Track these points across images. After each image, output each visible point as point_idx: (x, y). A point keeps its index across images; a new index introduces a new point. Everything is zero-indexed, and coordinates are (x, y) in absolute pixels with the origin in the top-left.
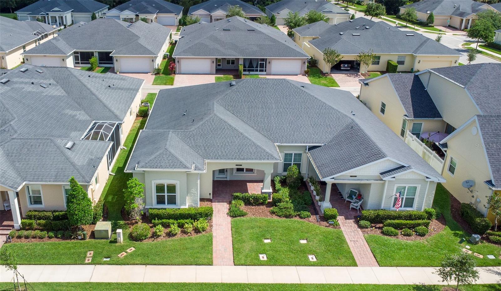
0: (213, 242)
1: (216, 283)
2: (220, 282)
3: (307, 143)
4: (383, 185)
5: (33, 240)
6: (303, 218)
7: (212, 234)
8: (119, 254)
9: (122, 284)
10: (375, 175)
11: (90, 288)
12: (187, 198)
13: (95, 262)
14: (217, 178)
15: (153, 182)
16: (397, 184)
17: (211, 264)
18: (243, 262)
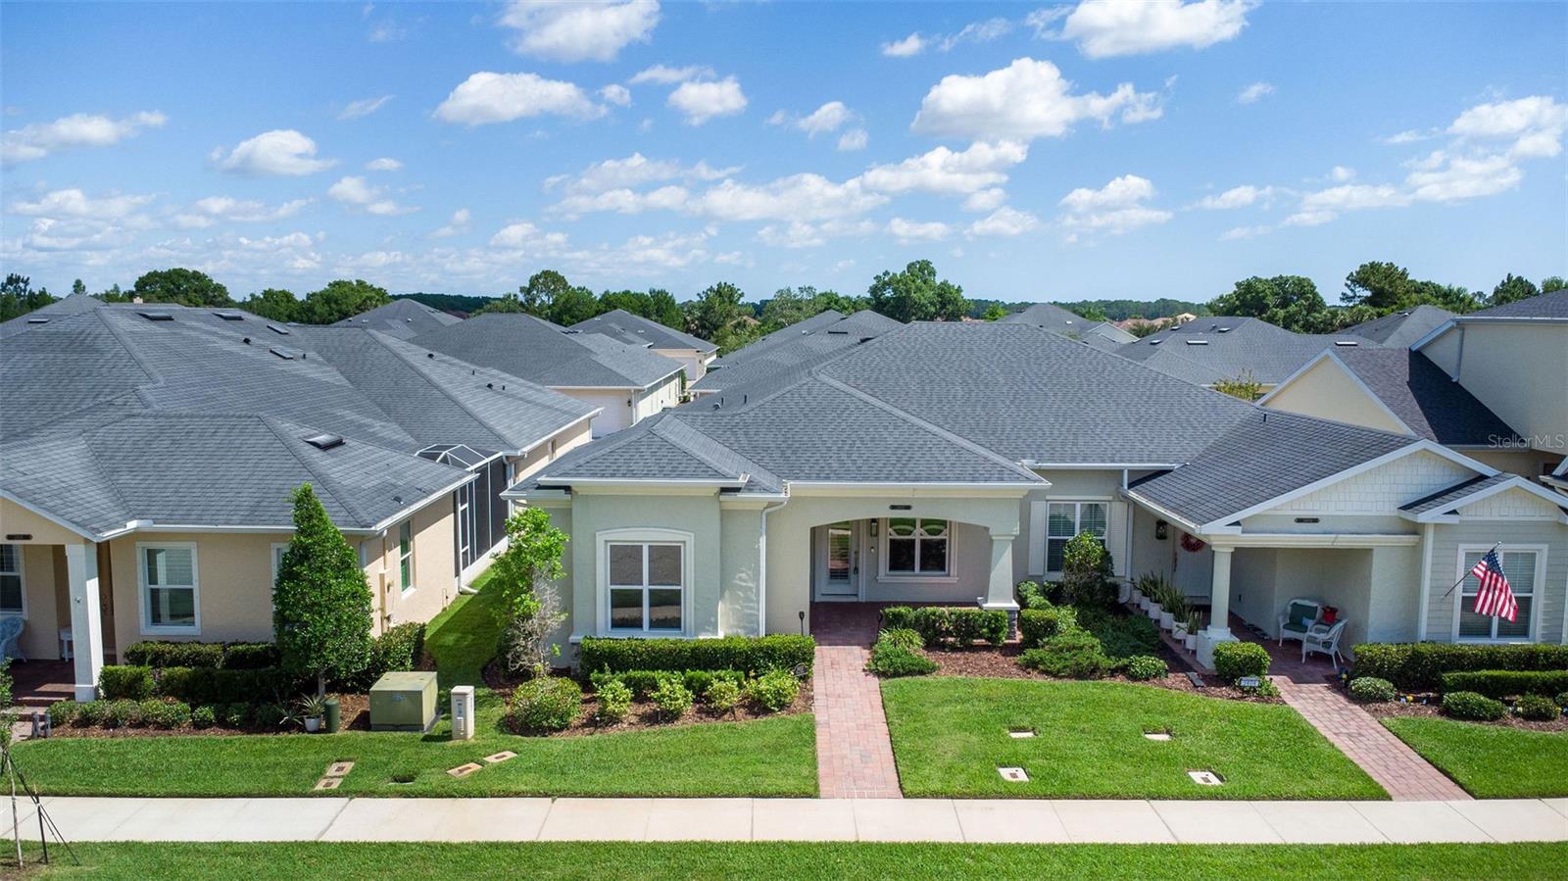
0: (818, 737)
1: (834, 843)
2: (852, 839)
3: (1121, 461)
4: (1417, 551)
5: (130, 732)
6: (1140, 680)
7: (814, 718)
8: (451, 769)
9: (446, 847)
10: (1383, 514)
11: (310, 857)
12: (721, 607)
13: (353, 787)
14: (823, 595)
15: (600, 539)
16: (1466, 542)
17: (813, 794)
18: (936, 786)
